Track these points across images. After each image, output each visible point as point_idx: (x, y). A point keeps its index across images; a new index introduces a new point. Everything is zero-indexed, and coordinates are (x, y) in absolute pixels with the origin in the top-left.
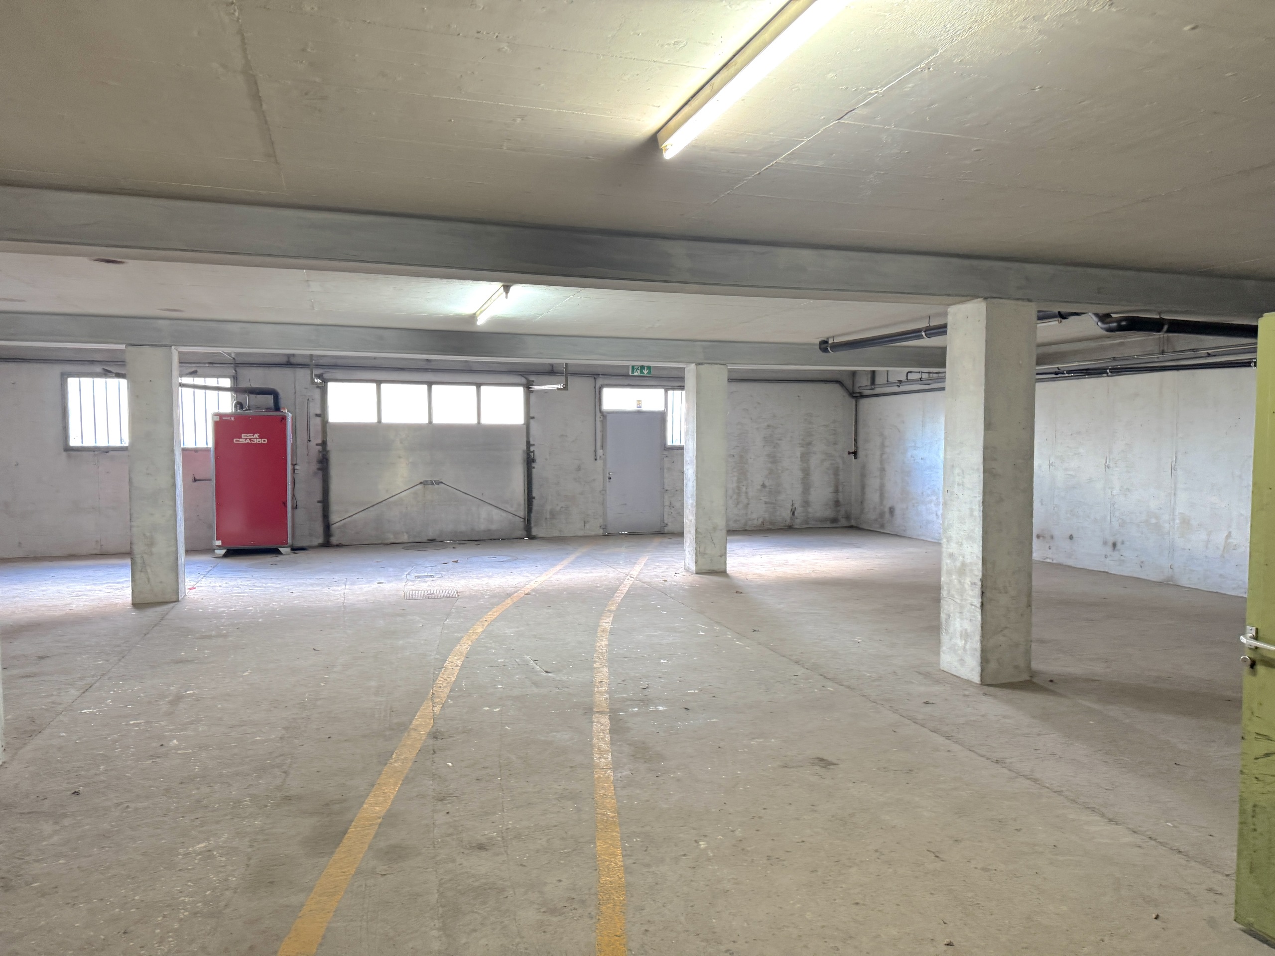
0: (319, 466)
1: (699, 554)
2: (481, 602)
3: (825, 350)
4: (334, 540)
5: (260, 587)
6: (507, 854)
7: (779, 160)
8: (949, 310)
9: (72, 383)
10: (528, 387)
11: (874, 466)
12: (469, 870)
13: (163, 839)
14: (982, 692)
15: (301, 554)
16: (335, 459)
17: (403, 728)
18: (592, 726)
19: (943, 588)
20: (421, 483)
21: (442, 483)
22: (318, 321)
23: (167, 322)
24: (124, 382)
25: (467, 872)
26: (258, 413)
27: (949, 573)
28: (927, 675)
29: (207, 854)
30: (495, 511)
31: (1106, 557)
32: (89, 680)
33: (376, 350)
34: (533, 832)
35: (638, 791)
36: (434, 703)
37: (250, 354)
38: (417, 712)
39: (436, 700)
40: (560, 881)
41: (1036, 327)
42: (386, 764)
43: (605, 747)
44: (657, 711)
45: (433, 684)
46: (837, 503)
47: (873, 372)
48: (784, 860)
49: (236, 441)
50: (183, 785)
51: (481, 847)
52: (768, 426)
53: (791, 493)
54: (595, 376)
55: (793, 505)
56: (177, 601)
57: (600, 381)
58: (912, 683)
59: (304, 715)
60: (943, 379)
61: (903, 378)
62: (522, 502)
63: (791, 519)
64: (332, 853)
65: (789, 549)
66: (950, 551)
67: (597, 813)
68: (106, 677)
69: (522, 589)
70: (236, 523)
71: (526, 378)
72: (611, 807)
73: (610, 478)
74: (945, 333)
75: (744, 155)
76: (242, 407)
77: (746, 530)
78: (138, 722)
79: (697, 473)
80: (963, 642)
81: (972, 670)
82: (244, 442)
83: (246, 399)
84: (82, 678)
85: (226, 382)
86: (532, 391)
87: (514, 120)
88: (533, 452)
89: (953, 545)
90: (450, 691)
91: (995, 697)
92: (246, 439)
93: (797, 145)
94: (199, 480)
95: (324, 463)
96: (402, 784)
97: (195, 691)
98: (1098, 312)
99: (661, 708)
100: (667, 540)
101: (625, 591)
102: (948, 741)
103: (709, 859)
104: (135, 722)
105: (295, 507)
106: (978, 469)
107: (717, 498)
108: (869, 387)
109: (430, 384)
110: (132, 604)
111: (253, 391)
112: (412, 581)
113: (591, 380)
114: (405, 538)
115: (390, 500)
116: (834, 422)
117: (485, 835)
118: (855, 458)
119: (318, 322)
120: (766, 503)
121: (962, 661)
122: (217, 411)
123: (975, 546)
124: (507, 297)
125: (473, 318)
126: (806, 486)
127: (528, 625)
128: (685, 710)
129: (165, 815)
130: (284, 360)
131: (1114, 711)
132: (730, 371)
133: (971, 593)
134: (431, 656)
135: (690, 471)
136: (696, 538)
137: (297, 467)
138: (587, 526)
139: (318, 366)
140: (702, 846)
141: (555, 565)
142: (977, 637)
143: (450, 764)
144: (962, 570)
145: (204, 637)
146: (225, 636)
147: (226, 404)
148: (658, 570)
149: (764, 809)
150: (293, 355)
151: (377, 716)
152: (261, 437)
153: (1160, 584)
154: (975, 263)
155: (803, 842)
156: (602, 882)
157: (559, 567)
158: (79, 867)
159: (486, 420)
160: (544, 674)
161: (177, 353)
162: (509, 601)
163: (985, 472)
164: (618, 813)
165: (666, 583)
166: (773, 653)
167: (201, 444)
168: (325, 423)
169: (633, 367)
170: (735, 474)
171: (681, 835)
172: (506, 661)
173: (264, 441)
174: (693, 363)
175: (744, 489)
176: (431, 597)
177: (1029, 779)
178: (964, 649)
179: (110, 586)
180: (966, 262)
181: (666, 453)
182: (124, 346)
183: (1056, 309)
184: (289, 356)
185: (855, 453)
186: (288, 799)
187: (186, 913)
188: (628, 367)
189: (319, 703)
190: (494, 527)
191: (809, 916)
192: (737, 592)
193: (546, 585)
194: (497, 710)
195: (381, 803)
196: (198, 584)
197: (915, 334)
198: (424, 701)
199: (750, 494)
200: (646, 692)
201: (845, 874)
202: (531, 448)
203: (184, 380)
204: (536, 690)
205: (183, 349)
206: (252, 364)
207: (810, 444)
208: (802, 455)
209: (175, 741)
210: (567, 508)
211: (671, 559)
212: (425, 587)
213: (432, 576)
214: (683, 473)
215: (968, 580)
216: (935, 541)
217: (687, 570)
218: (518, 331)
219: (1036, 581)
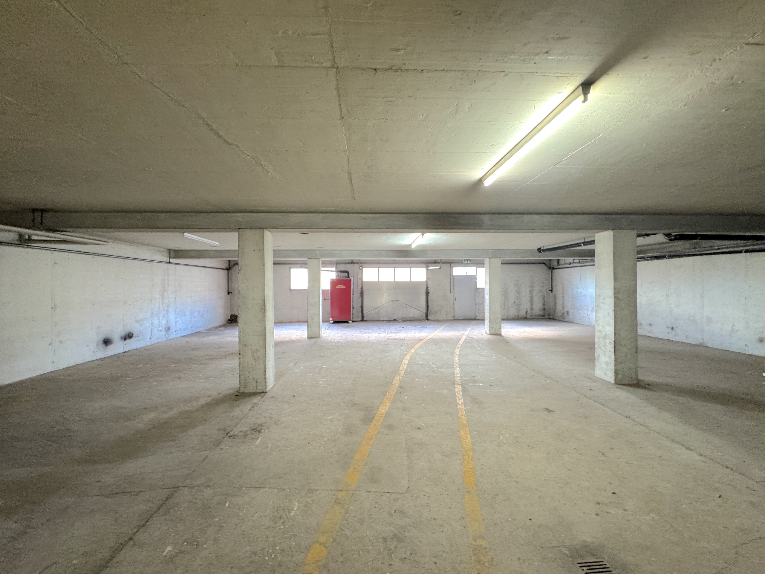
0: (360, 295)
1: (491, 328)
2: (413, 342)
3: (540, 252)
4: (365, 319)
5: (343, 333)
6: (428, 432)
7: (528, 183)
8: (596, 235)
9: (292, 270)
10: (427, 267)
11: (559, 296)
12: (415, 436)
13: (318, 414)
14: (616, 387)
15: (355, 323)
16: (365, 293)
17: (390, 383)
18: (455, 389)
19: (596, 344)
20: (392, 301)
21: (398, 301)
23: (319, 251)
24: (306, 270)
26: (343, 279)
27: (599, 338)
28: (590, 378)
29: (332, 420)
30: (416, 310)
31: (668, 333)
32: (296, 361)
34: (437, 425)
35: (474, 414)
36: (399, 376)
37: (340, 260)
38: (394, 379)
39: (400, 375)
40: (448, 445)
41: (637, 240)
42: (385, 395)
43: (461, 397)
45: (399, 370)
46: (544, 309)
47: (559, 260)
48: (535, 448)
49: (337, 287)
50: (324, 397)
51: (419, 429)
52: (516, 280)
53: (525, 306)
54: (451, 263)
55: (526, 310)
56: (320, 337)
57: (452, 265)
58: (584, 381)
59: (359, 376)
60: (594, 262)
61: (572, 262)
62: (425, 308)
63: (526, 315)
64: (370, 425)
65: (526, 326)
66: (599, 329)
67: (460, 421)
68: (301, 360)
69: (426, 338)
70: (336, 313)
71: (426, 265)
72: (465, 419)
73: (456, 299)
74: (594, 243)
76: (339, 277)
77: (508, 319)
78: (310, 375)
80: (606, 366)
81: (611, 377)
83: (340, 274)
84: (294, 360)
85: (334, 269)
86: (428, 269)
87: (432, 178)
89: (601, 327)
90: (405, 372)
91: (622, 390)
92: (340, 287)
93: (535, 177)
94: (326, 300)
95: (362, 294)
96: (391, 403)
97: (326, 366)
98: (665, 233)
99: (480, 384)
100: (478, 322)
101: (463, 340)
102: (602, 406)
103: (504, 443)
105: (353, 308)
108: (557, 265)
109: (395, 268)
110: (308, 337)
111: (342, 272)
112: (389, 333)
113: (449, 265)
114: (386, 319)
115: (382, 306)
116: (542, 279)
117: (420, 424)
118: (552, 292)
119: (362, 249)
120: (515, 309)
121: (605, 374)
122: (331, 278)
123: (611, 328)
124: (422, 238)
125: (411, 245)
126: (532, 304)
127: (429, 351)
128: (490, 386)
129: (319, 406)
130: (351, 262)
132: (502, 260)
133: (609, 346)
134: (397, 359)
135: (487, 297)
136: (490, 321)
137: (354, 295)
138: (448, 316)
139: (360, 263)
140: (501, 438)
141: (437, 330)
142: (613, 364)
143: (406, 398)
144: (605, 337)
145: (328, 349)
146: (334, 349)
147: (334, 276)
148: (475, 333)
149: (525, 426)
150: (353, 260)
151: (381, 379)
152: (344, 286)
153: (697, 345)
155: (543, 441)
156: (464, 447)
157: (438, 331)
158: (295, 420)
159: (413, 280)
160: (436, 369)
161: (321, 260)
162: (422, 342)
163: (615, 298)
164: (467, 422)
165: (478, 338)
166: (523, 366)
167: (327, 289)
168: (362, 281)
169: (464, 260)
170: (503, 298)
171: (492, 433)
172: (423, 363)
173: (344, 287)
174: (488, 258)
175: (507, 303)
176: (396, 339)
177: (643, 426)
178: (607, 369)
179: (302, 332)
181: (476, 290)
182: (307, 259)
183: (644, 232)
184: (352, 260)
185: (552, 290)
186: (355, 404)
187: (326, 439)
188: (462, 260)
189: (363, 373)
190: (415, 316)
191: (548, 472)
192: (506, 342)
193: (434, 337)
194: (421, 380)
195: (384, 409)
196: (326, 332)
197: (579, 245)
198: (396, 375)
199: (509, 306)
200: (474, 378)
201: (562, 456)
202: (428, 289)
203: (323, 269)
204: (434, 374)
205: (323, 259)
206: (341, 263)
207: (533, 287)
208: (530, 291)
209: (321, 382)
210: (440, 310)
211: (479, 329)
212: (393, 335)
213: (396, 332)
214: (484, 297)
215: (608, 341)
216: (590, 325)
217: (486, 333)
218: (425, 249)
219: (639, 342)
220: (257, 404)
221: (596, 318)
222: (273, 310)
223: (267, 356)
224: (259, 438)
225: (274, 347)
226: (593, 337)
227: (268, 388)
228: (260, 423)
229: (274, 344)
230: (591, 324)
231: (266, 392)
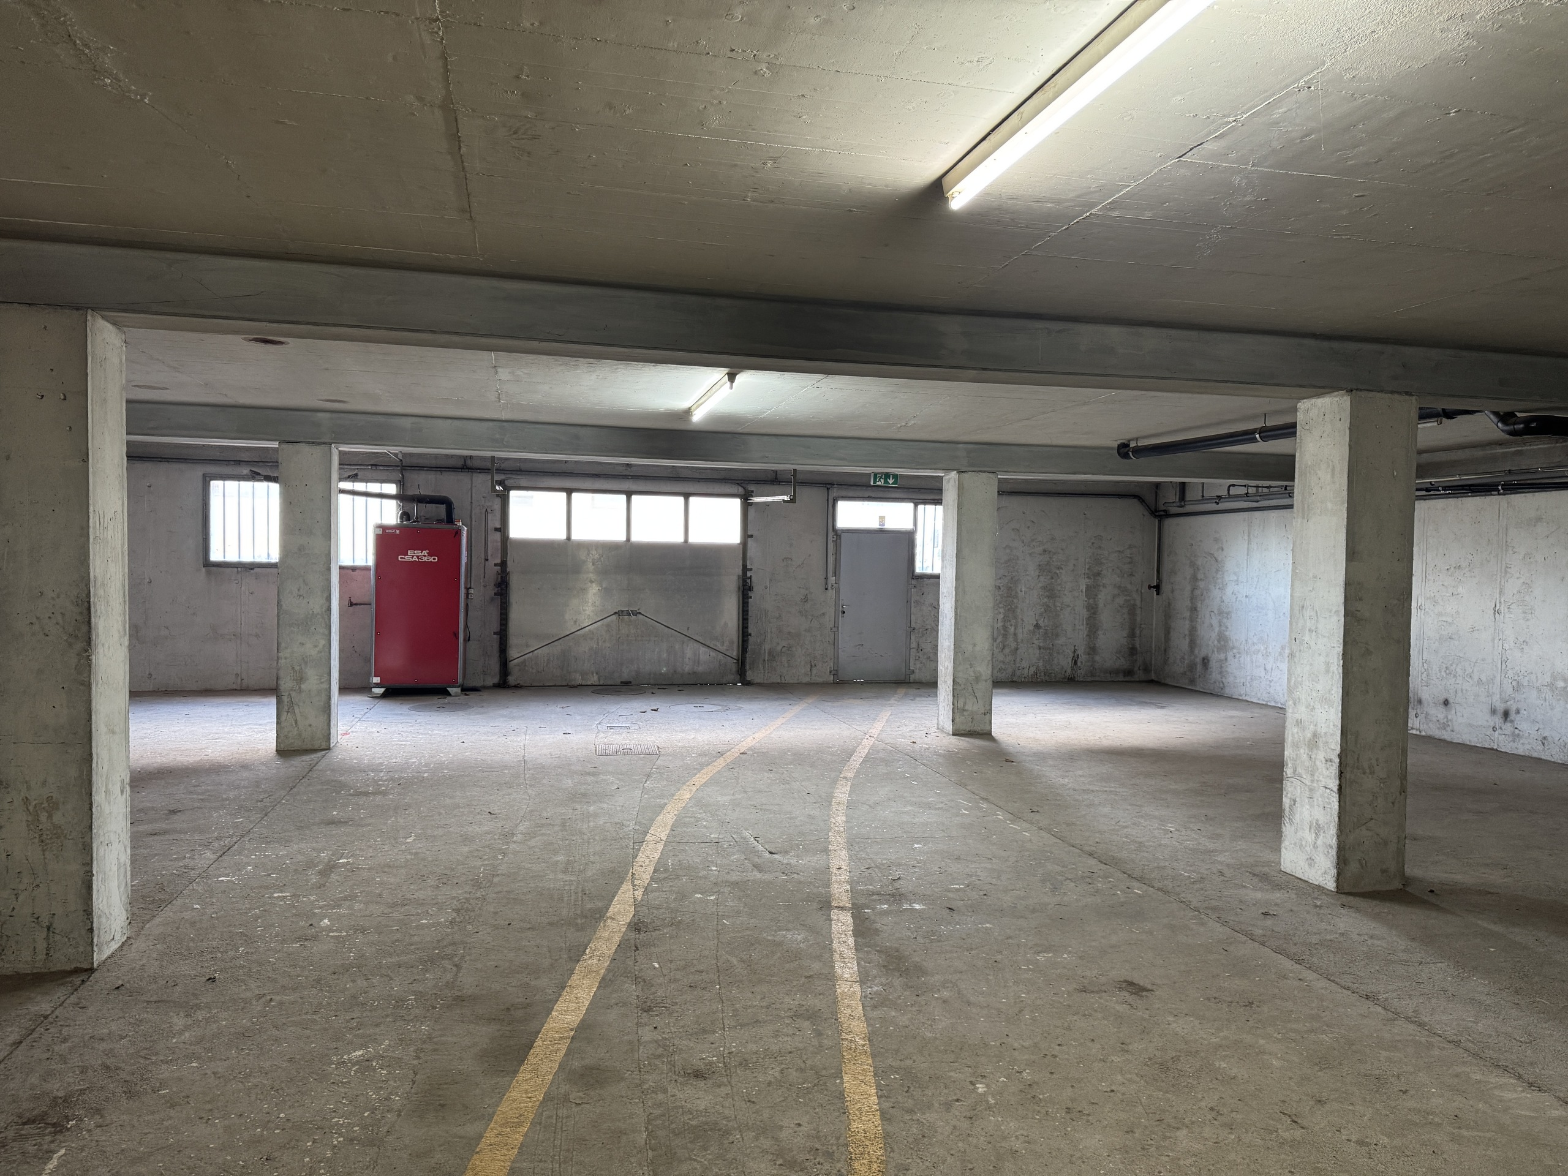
0: (496, 590)
1: (956, 710)
2: (688, 761)
3: (1125, 456)
4: (511, 680)
5: (425, 734)
6: (731, 1086)
7: (1095, 210)
8: (1299, 406)
9: (216, 486)
10: (746, 498)
11: (1182, 604)
12: (683, 1103)
13: (312, 1042)
14: (1339, 903)
15: (473, 696)
16: (515, 581)
17: (598, 916)
18: (831, 925)
19: (1287, 765)
20: (615, 613)
21: (640, 613)
22: (504, 416)
23: (328, 415)
24: (275, 487)
25: (682, 1107)
26: (427, 526)
27: (1296, 746)
28: (1264, 878)
29: (364, 1065)
30: (703, 649)
31: (1494, 729)
32: (227, 841)
33: (570, 452)
34: (763, 1059)
35: (893, 1014)
36: (634, 885)
37: (420, 455)
38: (614, 897)
39: (636, 882)
40: (799, 1125)
41: (1417, 428)
42: (579, 961)
43: (848, 953)
44: (913, 910)
45: (633, 862)
46: (1133, 651)
47: (1183, 484)
48: (1089, 1115)
49: (401, 558)
50: (336, 977)
51: (698, 1075)
52: (1045, 551)
53: (1073, 637)
54: (827, 486)
55: (1075, 652)
56: (329, 749)
57: (834, 492)
58: (1245, 887)
59: (479, 894)
60: (1291, 495)
61: (1224, 493)
62: (735, 639)
63: (1072, 669)
64: (516, 1072)
65: (1071, 707)
66: (1297, 716)
67: (842, 1039)
68: (247, 839)
69: (737, 747)
70: (396, 658)
71: (744, 488)
72: (860, 1032)
73: (844, 612)
74: (1294, 434)
75: (1050, 205)
76: (408, 519)
77: (1013, 682)
78: (284, 895)
79: (956, 608)
80: (1314, 835)
81: (1325, 873)
82: (411, 560)
83: (415, 509)
84: (219, 839)
85: (391, 489)
86: (751, 504)
87: (764, 163)
88: (751, 577)
89: (1302, 709)
90: (654, 872)
91: (1358, 910)
92: (413, 556)
93: (1121, 191)
94: (356, 604)
95: (502, 586)
96: (598, 988)
97: (349, 860)
98: (1497, 410)
99: (917, 907)
100: (913, 691)
101: (864, 753)
102: (1298, 966)
103: (989, 1108)
104: (280, 894)
105: (467, 639)
106: (1337, 612)
107: (981, 640)
108: (1178, 504)
109: (629, 494)
110: (277, 751)
111: (421, 500)
112: (603, 732)
113: (824, 491)
114: (594, 679)
115: (578, 633)
116: (1130, 547)
117: (703, 1059)
118: (1158, 594)
120: (1040, 648)
121: (1311, 861)
122: (379, 522)
123: (1332, 710)
124: (731, 387)
125: (688, 412)
126: (1093, 628)
127: (745, 792)
128: (948, 911)
129: (315, 1013)
130: (460, 463)
131: (1521, 935)
132: (1000, 481)
133: (1325, 772)
134: (629, 826)
135: (947, 605)
136: (953, 689)
137: (471, 591)
138: (814, 671)
139: (500, 471)
140: (980, 1090)
141: (775, 718)
142: (1333, 830)
143: (656, 965)
144: (1315, 742)
145: (358, 794)
146: (384, 793)
147: (390, 513)
148: (903, 730)
149: (1059, 1045)
150: (471, 457)
151: (566, 899)
152: (430, 555)
154: (1336, 345)
155: (1112, 1091)
156: (853, 1130)
157: (780, 721)
158: (214, 1073)
159: (694, 539)
160: (768, 855)
161: (338, 453)
162: (721, 763)
163: (1346, 614)
164: (869, 1041)
165: (915, 745)
166: (1058, 841)
167: (360, 562)
168: (505, 538)
169: (875, 475)
170: (1002, 610)
171: (952, 1074)
172: (721, 836)
173: (433, 559)
174: (955, 470)
175: (1012, 629)
176: (627, 753)
177: (1412, 1022)
178: (1315, 846)
179: (251, 728)
180: (1326, 344)
181: (914, 582)
182: (277, 443)
183: (1440, 405)
184: (465, 458)
185: (1158, 588)
186: (460, 999)
187: (342, 1139)
188: (869, 475)
189: (496, 880)
190: (700, 669)
192: (1007, 761)
193: (765, 743)
194: (712, 898)
195: (573, 1011)
196: (353, 729)
197: (1246, 436)
198: (622, 883)
199: (1020, 636)
200: (897, 884)
201: (1170, 1137)
202: (749, 574)
203: (344, 485)
204: (759, 875)
205: (345, 448)
206: (420, 468)
207: (1099, 574)
208: (1088, 588)
209: (326, 921)
210: (790, 648)
211: (919, 715)
212: (619, 740)
213: (627, 727)
214: (936, 607)
215: (1321, 755)
216: (1273, 704)
217: (941, 729)
218: (739, 430)
219: (1412, 759)
220: (50, 1019)
221: (1289, 680)
222: (127, 643)
223: (95, 824)
224: (54, 1152)
225: (128, 788)
226: (1279, 743)
227: (100, 951)
228: (61, 1094)
229: (127, 780)
230: (1277, 703)
231: (91, 970)
